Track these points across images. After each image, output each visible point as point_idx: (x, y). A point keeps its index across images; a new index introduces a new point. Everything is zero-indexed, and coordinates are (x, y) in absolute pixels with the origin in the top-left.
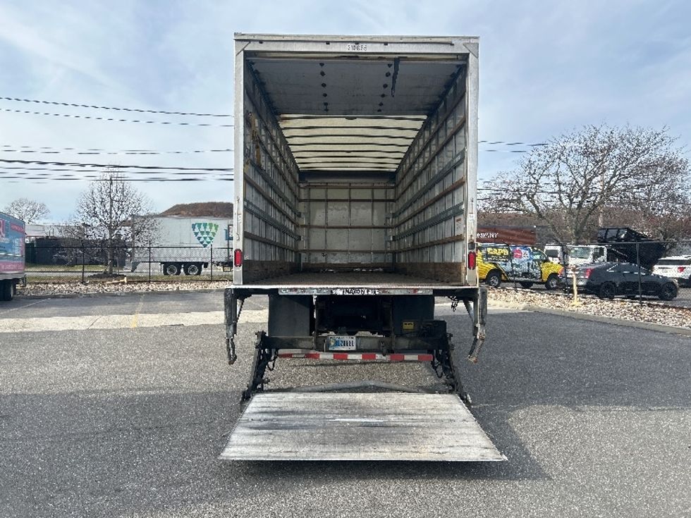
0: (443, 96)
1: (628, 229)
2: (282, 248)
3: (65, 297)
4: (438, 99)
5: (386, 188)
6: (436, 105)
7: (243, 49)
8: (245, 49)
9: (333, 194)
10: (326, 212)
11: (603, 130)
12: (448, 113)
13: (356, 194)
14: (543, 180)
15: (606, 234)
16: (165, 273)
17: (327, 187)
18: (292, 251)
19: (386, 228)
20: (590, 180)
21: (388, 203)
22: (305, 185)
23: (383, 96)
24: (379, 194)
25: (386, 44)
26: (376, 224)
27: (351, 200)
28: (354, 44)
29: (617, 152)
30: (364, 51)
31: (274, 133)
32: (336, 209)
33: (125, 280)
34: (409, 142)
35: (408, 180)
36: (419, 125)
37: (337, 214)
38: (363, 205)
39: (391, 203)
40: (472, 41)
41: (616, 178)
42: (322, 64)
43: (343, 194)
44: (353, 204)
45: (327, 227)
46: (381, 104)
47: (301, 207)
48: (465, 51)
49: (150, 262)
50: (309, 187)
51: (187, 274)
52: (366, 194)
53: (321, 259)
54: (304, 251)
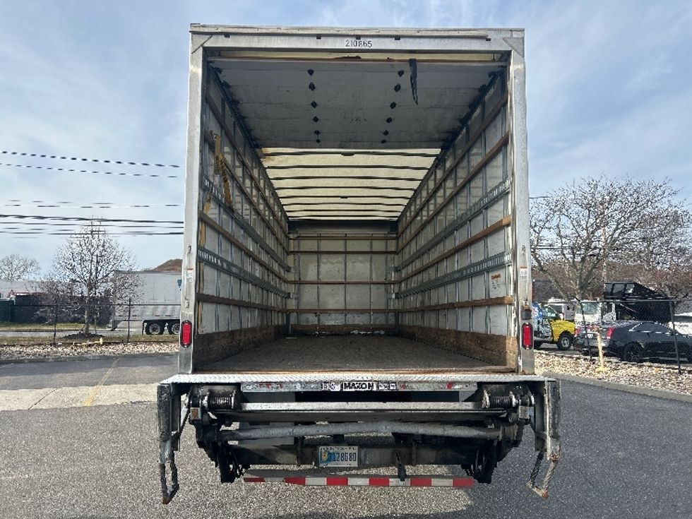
0: (464, 121)
1: (636, 284)
2: (265, 309)
3: (31, 361)
4: (459, 125)
5: (386, 239)
6: (455, 133)
7: (202, 45)
8: (205, 45)
9: (326, 246)
10: (318, 266)
11: (603, 182)
12: (470, 144)
13: (353, 246)
14: (545, 233)
15: (613, 289)
16: (148, 332)
17: (319, 238)
18: (278, 312)
19: (387, 283)
20: (593, 233)
21: (389, 256)
22: (296, 236)
23: (389, 120)
24: (379, 246)
25: (398, 38)
26: (374, 280)
27: (346, 253)
28: (354, 39)
29: (618, 204)
30: (367, 48)
31: (255, 173)
32: (330, 263)
33: (101, 341)
34: (415, 185)
35: (413, 229)
36: (429, 162)
37: (331, 268)
38: (360, 258)
39: (392, 256)
40: (515, 35)
41: (619, 231)
42: (311, 72)
43: (339, 246)
44: (349, 256)
45: (318, 283)
46: (386, 133)
47: (290, 261)
48: (505, 47)
49: (129, 320)
50: (299, 238)
51: (171, 333)
52: (364, 246)
53: (312, 319)
54: (293, 311)
